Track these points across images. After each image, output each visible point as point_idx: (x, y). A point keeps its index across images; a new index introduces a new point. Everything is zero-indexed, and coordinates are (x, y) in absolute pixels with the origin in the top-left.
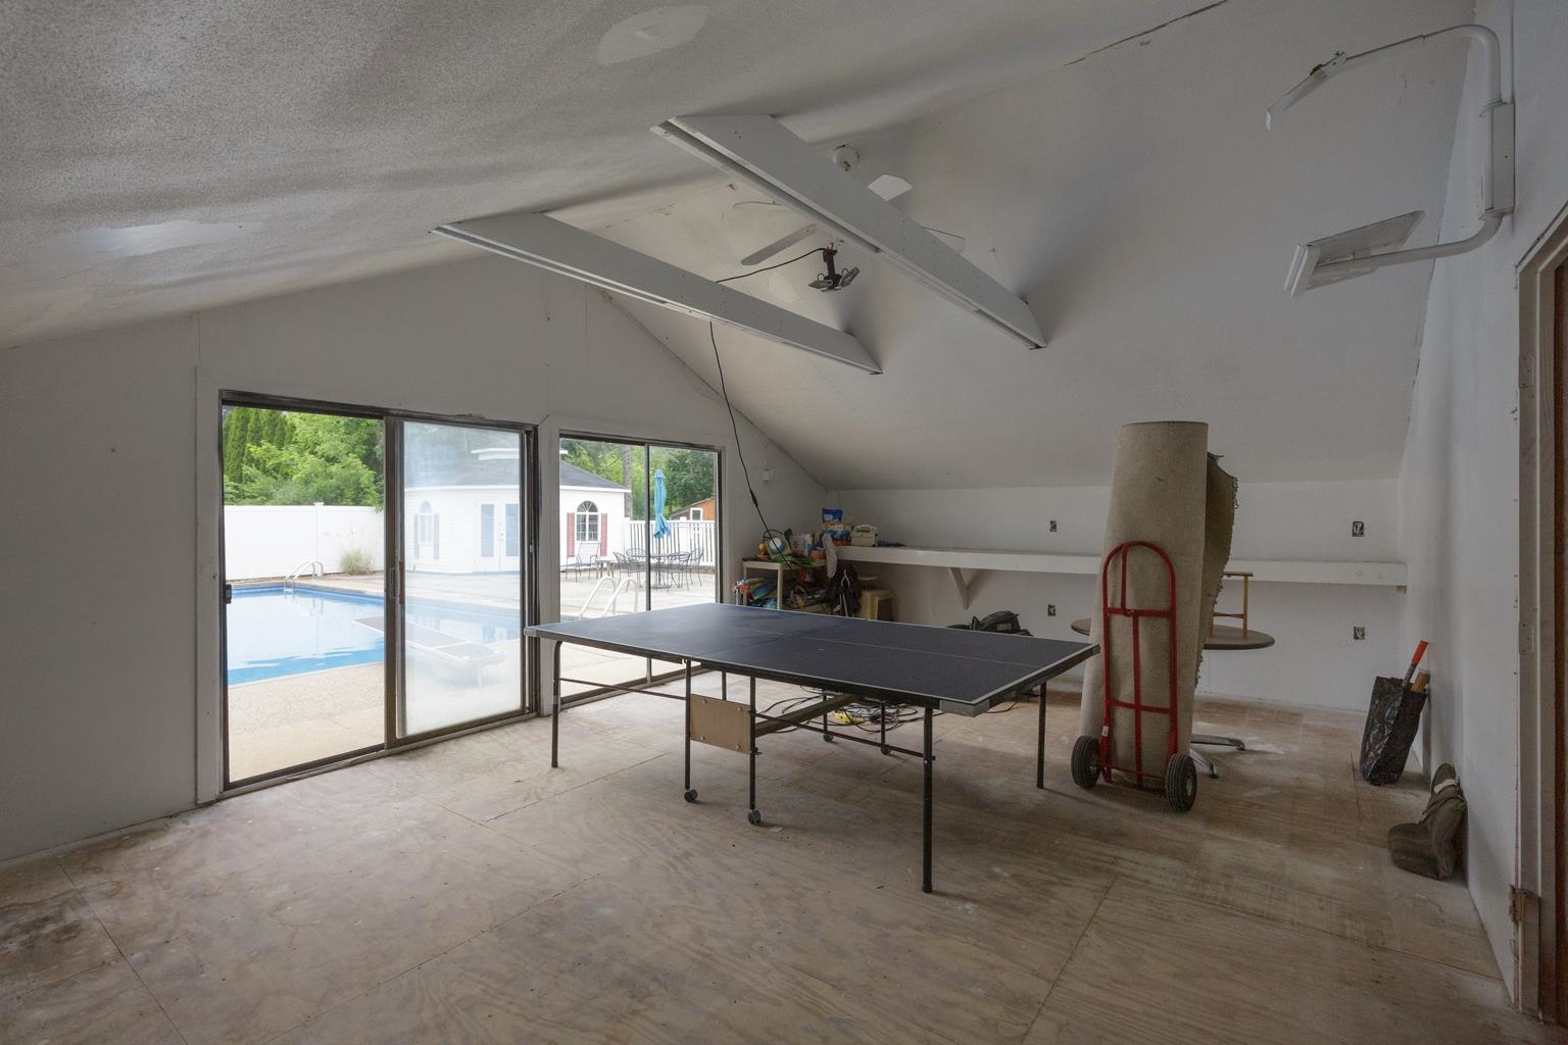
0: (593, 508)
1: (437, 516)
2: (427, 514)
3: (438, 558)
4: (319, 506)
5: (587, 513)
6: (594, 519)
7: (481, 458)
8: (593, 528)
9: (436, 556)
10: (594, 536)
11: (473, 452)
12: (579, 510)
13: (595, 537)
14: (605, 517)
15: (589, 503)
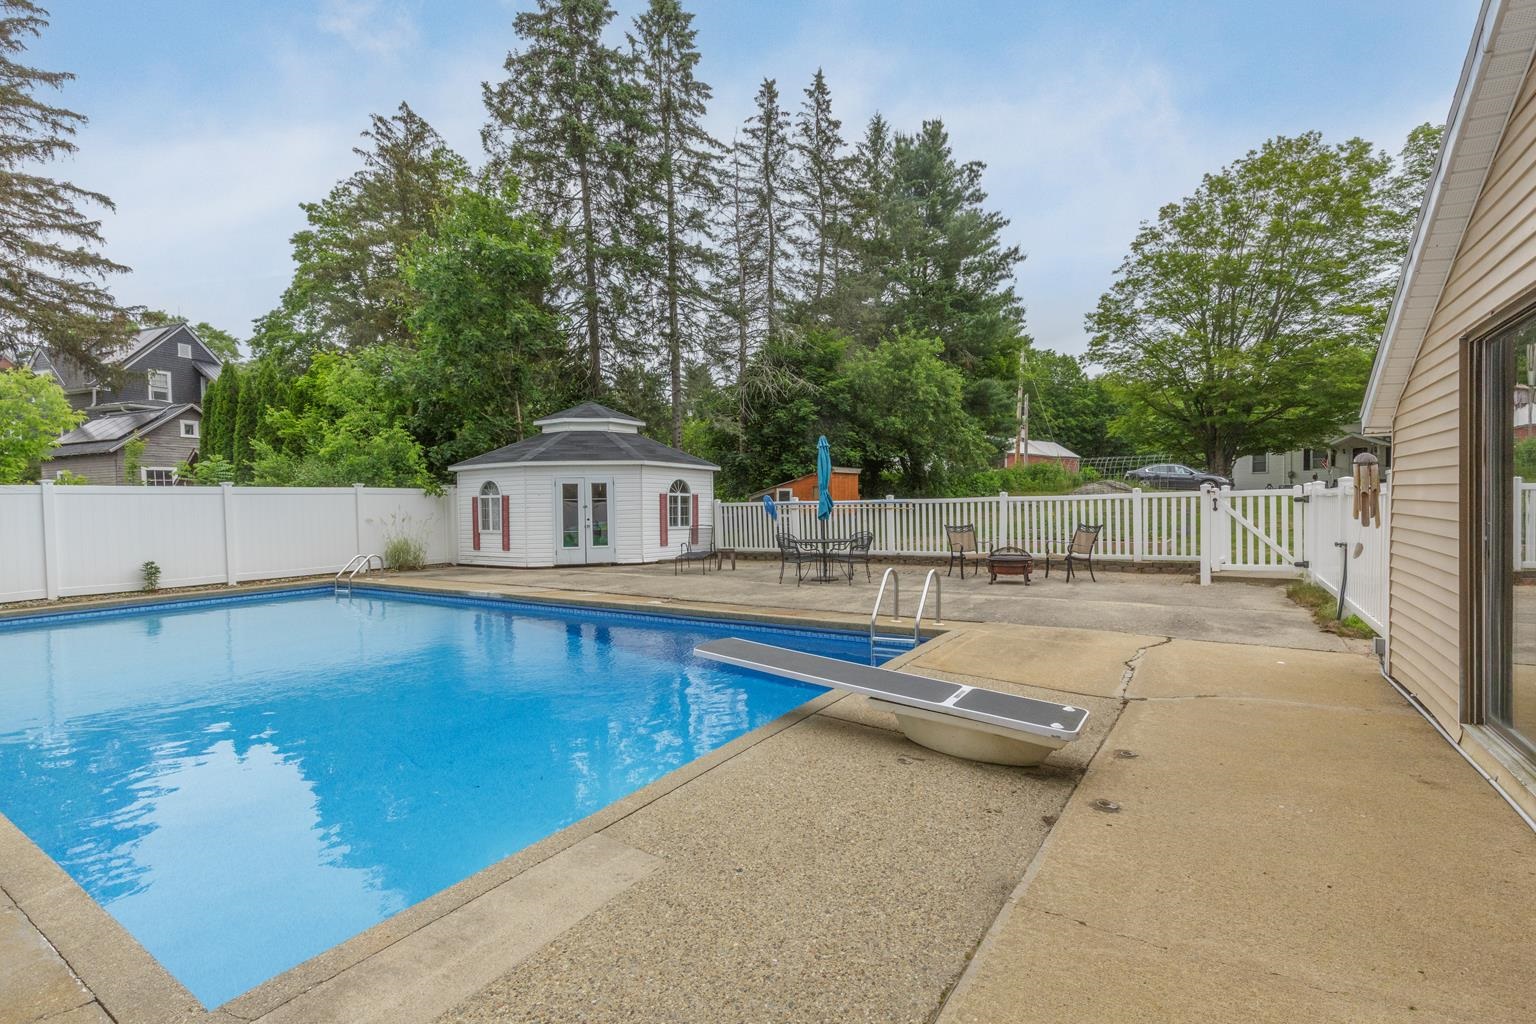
0: (685, 489)
1: (506, 499)
2: (491, 496)
3: (508, 549)
4: (359, 488)
5: (679, 494)
6: (685, 500)
7: (544, 431)
8: (685, 511)
9: (506, 546)
10: (685, 522)
11: (536, 423)
12: (671, 491)
13: (687, 523)
14: (696, 498)
15: (681, 481)
